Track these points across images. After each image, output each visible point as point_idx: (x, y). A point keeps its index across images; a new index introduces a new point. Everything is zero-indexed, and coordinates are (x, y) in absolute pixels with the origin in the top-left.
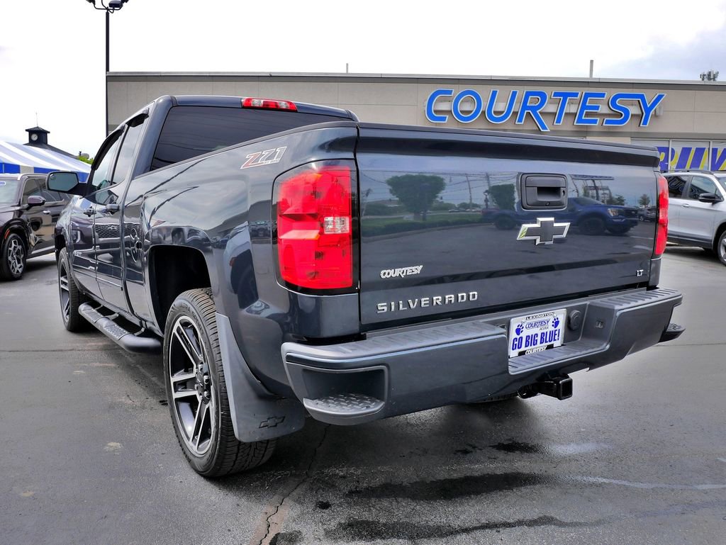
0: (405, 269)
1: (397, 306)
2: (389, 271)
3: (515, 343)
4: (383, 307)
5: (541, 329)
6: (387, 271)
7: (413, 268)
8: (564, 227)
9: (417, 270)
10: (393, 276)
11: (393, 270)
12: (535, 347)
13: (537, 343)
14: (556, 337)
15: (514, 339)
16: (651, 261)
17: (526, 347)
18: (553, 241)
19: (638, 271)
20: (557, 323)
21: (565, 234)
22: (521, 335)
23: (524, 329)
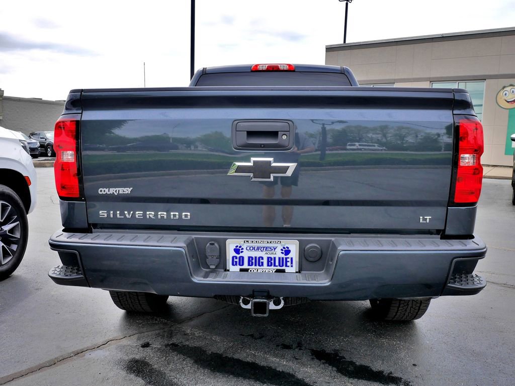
0: (117, 189)
1: (115, 214)
2: (105, 189)
3: (235, 260)
4: (103, 213)
5: (267, 254)
6: (103, 190)
7: (125, 189)
8: (287, 168)
9: (127, 191)
10: (108, 193)
11: (108, 189)
12: (262, 267)
13: (262, 265)
14: (289, 264)
15: (233, 257)
16: (447, 209)
17: (249, 265)
18: (272, 179)
19: (421, 217)
20: (287, 252)
21: (289, 173)
22: (241, 255)
23: (244, 250)
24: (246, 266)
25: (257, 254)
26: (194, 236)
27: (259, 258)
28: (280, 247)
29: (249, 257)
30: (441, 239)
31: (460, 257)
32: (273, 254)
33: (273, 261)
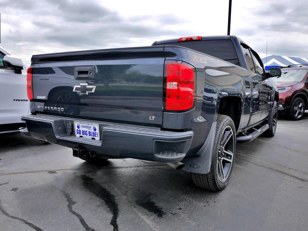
4: (39, 107)
5: (88, 130)
6: (38, 97)
8: (92, 89)
10: (40, 98)
12: (87, 136)
13: (87, 135)
14: (96, 136)
15: (77, 130)
16: (163, 113)
17: (83, 134)
18: (87, 94)
19: (150, 117)
20: (95, 130)
21: (93, 91)
22: (80, 129)
23: (80, 127)
24: (81, 135)
25: (85, 129)
26: (64, 119)
27: (86, 131)
28: (92, 127)
29: (82, 131)
30: (161, 130)
31: (157, 139)
32: (90, 130)
33: (90, 134)
